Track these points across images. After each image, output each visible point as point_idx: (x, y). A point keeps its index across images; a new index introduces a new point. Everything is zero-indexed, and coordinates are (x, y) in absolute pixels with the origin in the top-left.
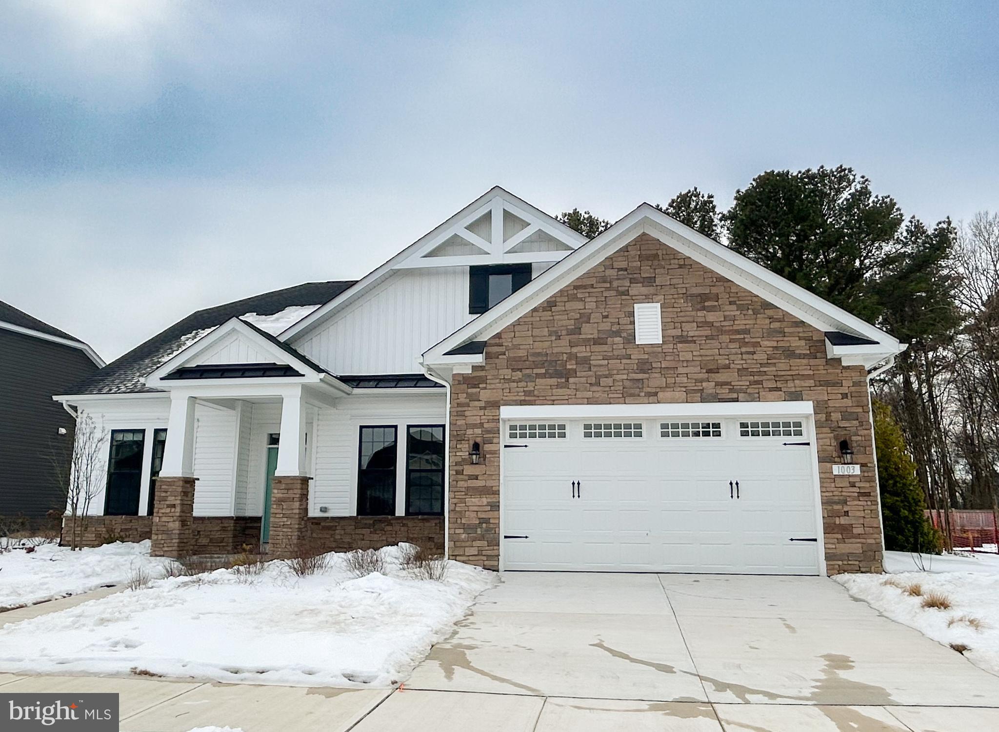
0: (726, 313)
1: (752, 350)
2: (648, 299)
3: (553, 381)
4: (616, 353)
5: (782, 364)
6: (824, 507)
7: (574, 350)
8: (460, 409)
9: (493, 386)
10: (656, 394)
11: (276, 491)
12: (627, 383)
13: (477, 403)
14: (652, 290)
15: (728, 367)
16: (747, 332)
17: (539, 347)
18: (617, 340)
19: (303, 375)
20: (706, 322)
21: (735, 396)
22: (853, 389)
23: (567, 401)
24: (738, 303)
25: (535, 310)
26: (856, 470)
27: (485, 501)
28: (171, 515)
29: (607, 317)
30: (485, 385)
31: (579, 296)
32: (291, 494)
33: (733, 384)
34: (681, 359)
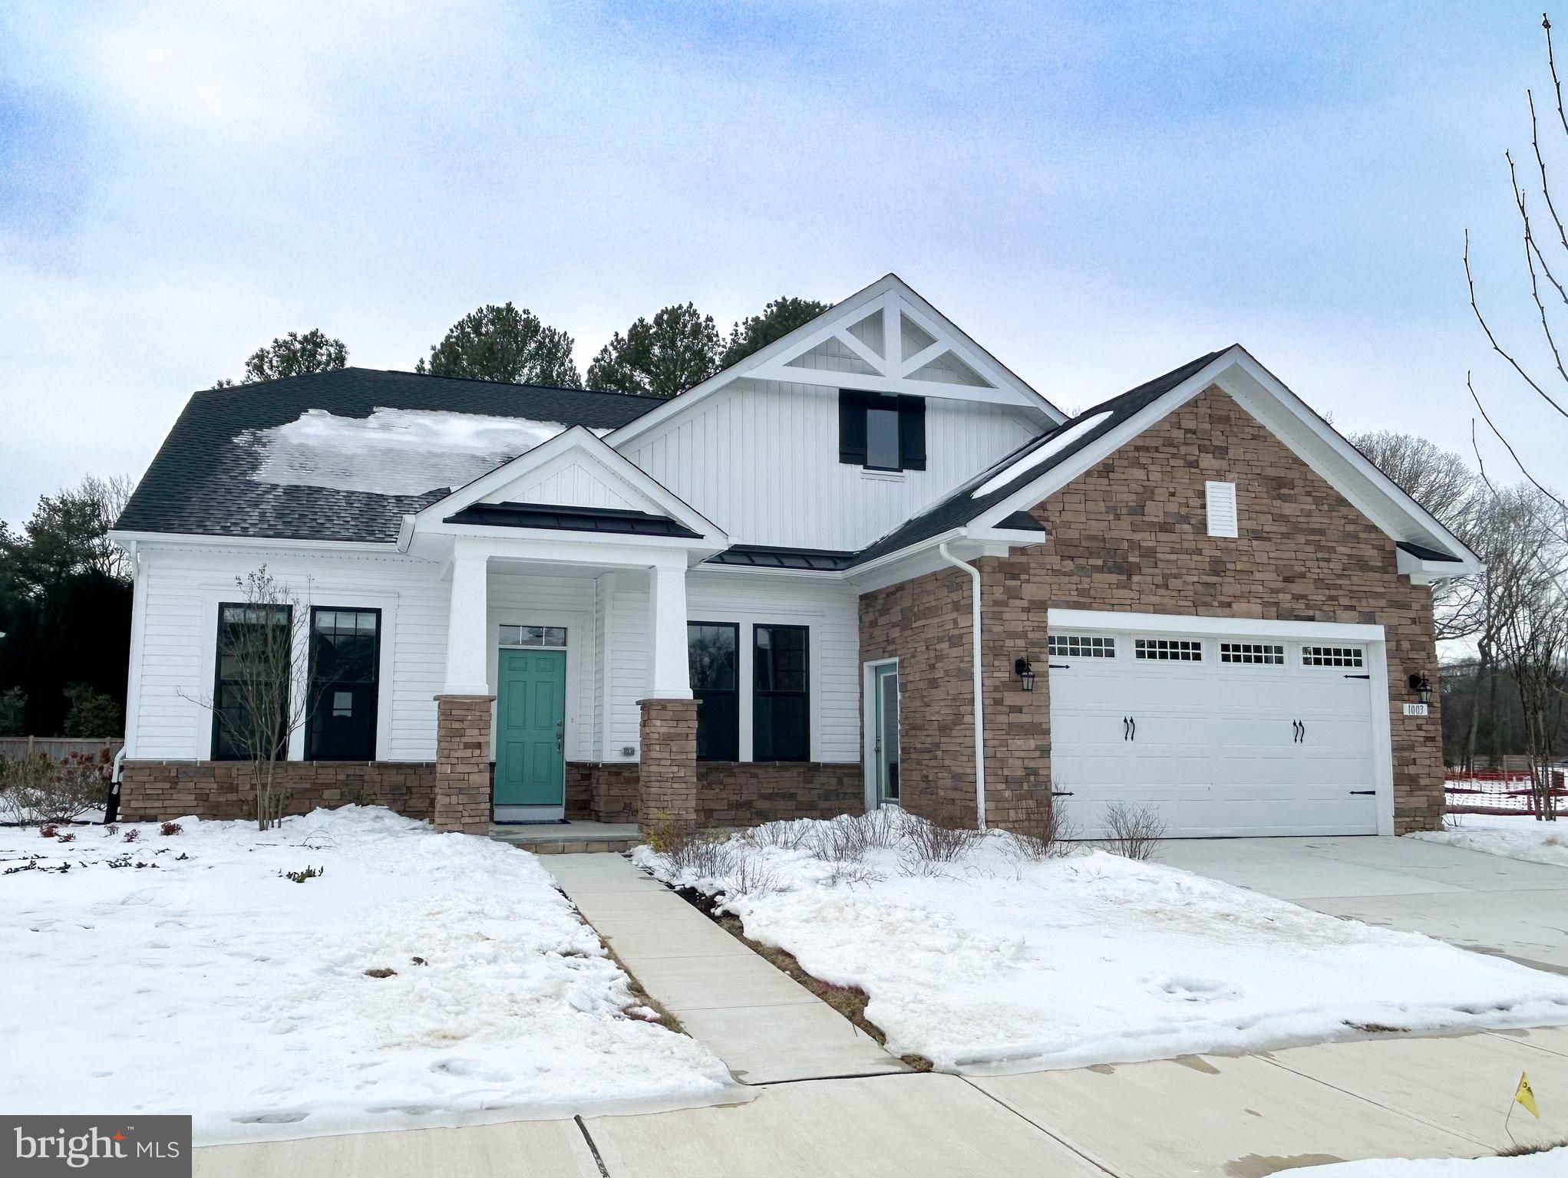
0: (1303, 506)
1: (1326, 556)
2: (1220, 476)
3: (1113, 578)
4: (1185, 545)
5: (1358, 578)
6: (1395, 754)
7: (1137, 537)
8: (996, 609)
9: (1037, 579)
10: (1229, 605)
11: (658, 723)
12: (1199, 588)
13: (1018, 603)
14: (1224, 464)
15: (1303, 576)
16: (1322, 532)
17: (1096, 528)
18: (1186, 527)
19: (702, 537)
20: (1282, 516)
21: (1311, 613)
22: (1421, 613)
23: (1130, 607)
24: (1314, 494)
25: (1088, 473)
26: (1424, 710)
27: (1032, 743)
28: (473, 761)
29: (1173, 494)
30: (1027, 577)
31: (1143, 461)
32: (682, 729)
33: (1310, 597)
34: (1258, 561)
